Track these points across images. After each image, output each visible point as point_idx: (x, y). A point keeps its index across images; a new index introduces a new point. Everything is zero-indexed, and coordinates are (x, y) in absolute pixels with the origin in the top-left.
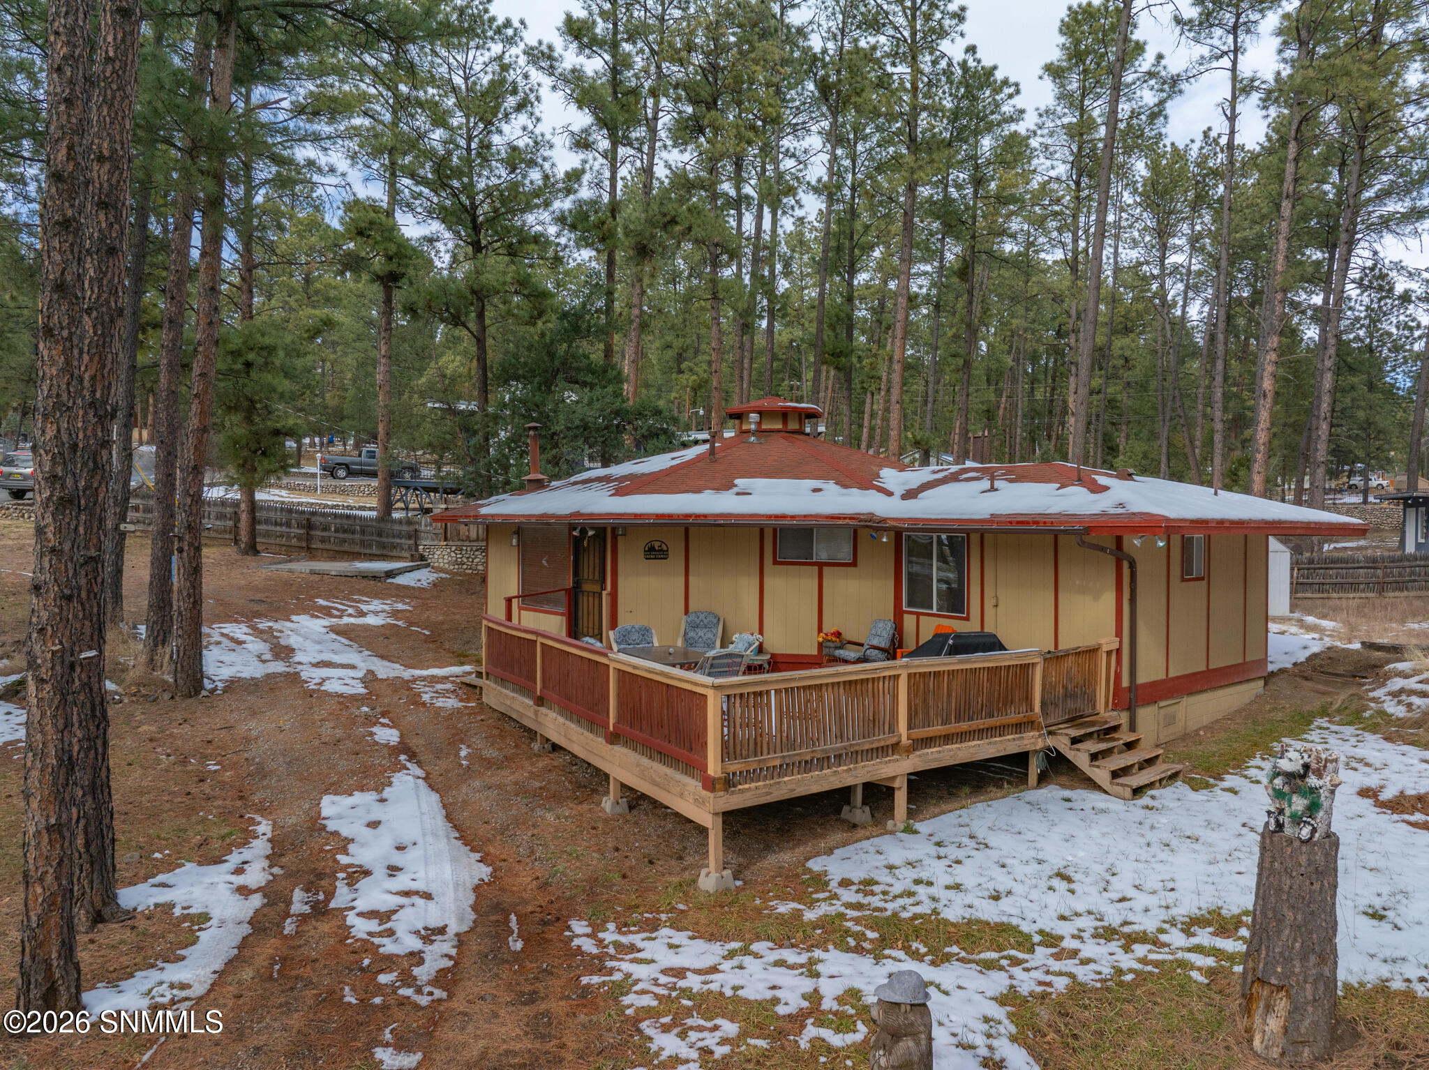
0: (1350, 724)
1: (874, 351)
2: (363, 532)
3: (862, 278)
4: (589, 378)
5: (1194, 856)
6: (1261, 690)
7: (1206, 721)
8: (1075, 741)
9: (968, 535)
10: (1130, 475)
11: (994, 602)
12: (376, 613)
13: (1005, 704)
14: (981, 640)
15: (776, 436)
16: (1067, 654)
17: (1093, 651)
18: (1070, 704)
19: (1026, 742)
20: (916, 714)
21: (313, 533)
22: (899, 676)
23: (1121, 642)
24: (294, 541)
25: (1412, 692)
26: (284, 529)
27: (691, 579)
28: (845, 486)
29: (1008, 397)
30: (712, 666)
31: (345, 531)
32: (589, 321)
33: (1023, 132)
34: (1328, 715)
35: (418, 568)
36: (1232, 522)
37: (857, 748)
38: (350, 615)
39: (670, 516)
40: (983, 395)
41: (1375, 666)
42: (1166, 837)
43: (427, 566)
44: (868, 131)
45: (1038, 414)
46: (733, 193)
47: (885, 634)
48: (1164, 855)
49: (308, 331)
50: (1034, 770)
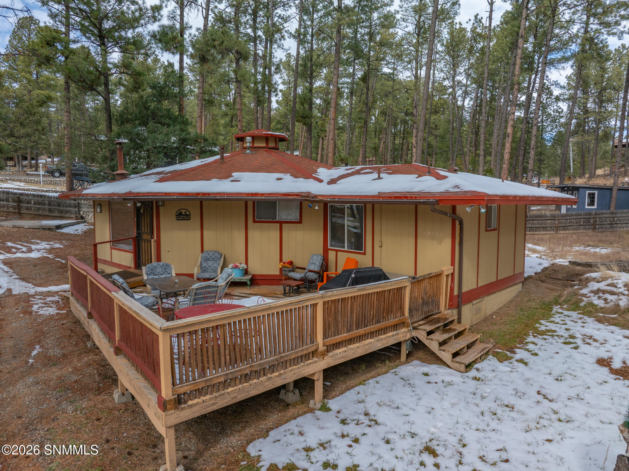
0: (573, 310)
1: (323, 118)
2: (50, 205)
3: (318, 84)
4: (167, 121)
5: (514, 424)
6: (521, 289)
7: (495, 308)
8: (430, 333)
9: (365, 205)
10: (455, 170)
11: (380, 244)
12: (39, 250)
13: (387, 314)
14: (373, 273)
15: (262, 150)
16: (424, 278)
17: (439, 275)
18: (426, 309)
19: (400, 336)
20: (329, 327)
21: (21, 205)
22: (317, 304)
23: (454, 269)
24: (11, 210)
25: (604, 292)
26: (5, 203)
27: (205, 233)
28: (296, 177)
29: (384, 142)
30: (196, 294)
31: (39, 204)
32: (168, 91)
33: (393, 11)
34: (560, 304)
35: (78, 223)
36: (520, 197)
37: (286, 359)
38: (23, 252)
39: (187, 194)
40: (373, 141)
41: (578, 275)
42: (493, 406)
43: (85, 222)
44: (319, 7)
45: (397, 150)
46: (252, 34)
47: (317, 263)
48: (494, 424)
49: (38, 102)
50: (404, 351)
